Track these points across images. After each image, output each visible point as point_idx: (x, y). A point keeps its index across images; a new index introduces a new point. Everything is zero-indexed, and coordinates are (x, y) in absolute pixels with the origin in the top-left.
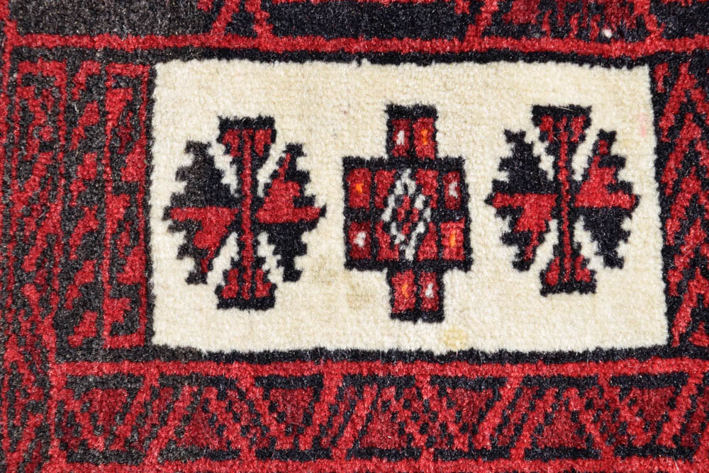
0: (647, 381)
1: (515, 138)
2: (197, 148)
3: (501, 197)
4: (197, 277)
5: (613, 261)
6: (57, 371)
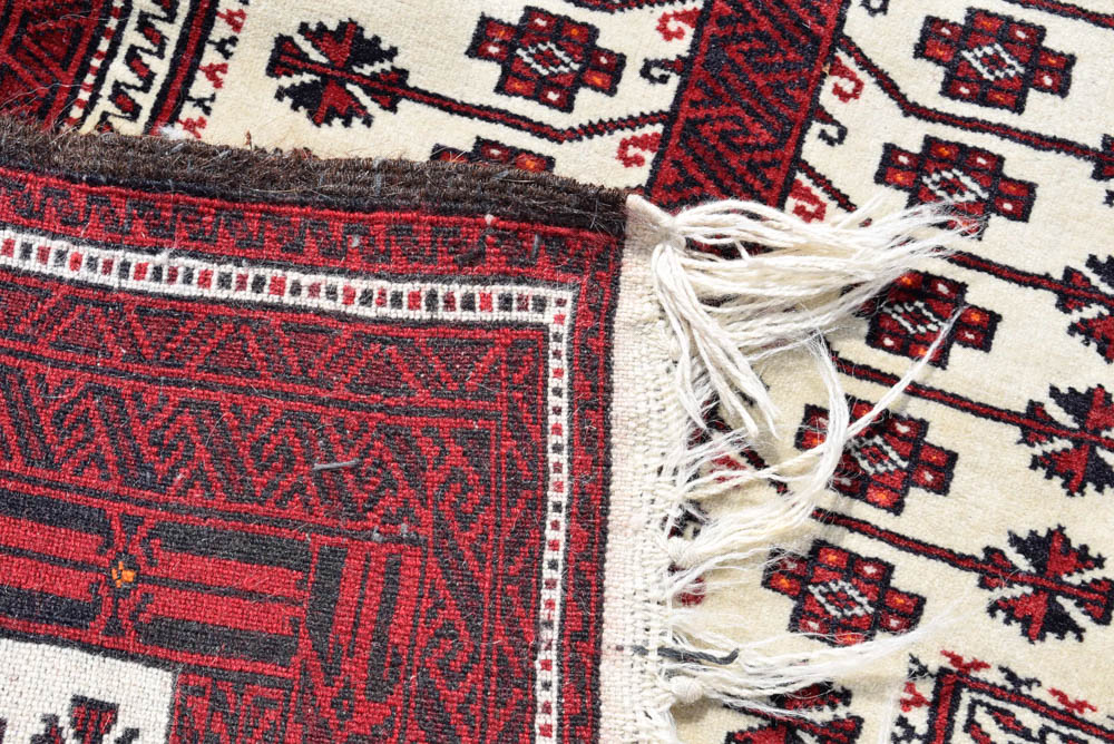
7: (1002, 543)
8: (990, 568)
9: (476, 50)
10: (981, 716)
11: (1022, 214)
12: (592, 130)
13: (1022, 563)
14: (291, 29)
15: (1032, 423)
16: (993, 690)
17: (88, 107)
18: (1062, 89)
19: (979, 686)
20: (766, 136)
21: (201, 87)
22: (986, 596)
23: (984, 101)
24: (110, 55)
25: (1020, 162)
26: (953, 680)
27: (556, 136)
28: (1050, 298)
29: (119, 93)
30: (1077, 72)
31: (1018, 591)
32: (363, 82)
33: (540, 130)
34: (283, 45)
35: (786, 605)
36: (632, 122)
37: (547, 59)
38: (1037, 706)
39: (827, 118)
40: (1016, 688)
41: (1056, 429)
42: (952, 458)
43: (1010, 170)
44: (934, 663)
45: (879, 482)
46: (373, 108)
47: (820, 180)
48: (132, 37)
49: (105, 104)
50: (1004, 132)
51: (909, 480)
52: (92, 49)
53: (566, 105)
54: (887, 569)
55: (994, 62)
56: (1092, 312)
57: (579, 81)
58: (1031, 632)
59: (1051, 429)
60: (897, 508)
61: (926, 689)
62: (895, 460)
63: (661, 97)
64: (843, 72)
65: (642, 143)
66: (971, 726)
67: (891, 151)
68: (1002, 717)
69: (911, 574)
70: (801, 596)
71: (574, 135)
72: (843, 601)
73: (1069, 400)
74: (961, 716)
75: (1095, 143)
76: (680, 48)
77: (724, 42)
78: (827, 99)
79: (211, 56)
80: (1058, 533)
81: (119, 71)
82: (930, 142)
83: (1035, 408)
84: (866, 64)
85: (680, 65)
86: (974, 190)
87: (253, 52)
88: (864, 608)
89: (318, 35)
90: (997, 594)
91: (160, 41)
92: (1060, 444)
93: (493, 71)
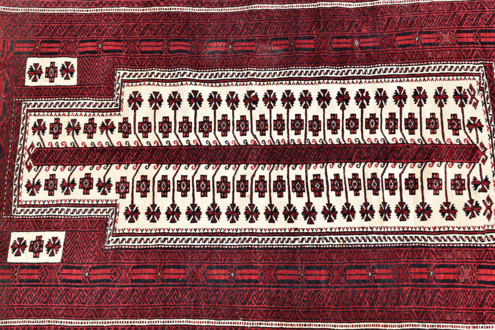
0: (74, 88)
1: (63, 65)
2: (31, 66)
3: (61, 70)
4: (30, 79)
5: (72, 77)
6: (15, 87)
7: (136, 206)
8: (132, 206)
9: (184, 118)
10: (112, 211)
11: (182, 196)
12: (177, 136)
13: (134, 209)
14: (179, 93)
15: (154, 206)
16: (116, 211)
17: (161, 71)
18: (202, 196)
19: (116, 209)
20: (183, 159)
21: (168, 84)
22: (128, 206)
23: (197, 186)
24: (169, 71)
25: (190, 194)
26: (116, 206)
27: (175, 132)
28: (171, 203)
29: (164, 74)
30: (205, 197)
31: (130, 210)
32: (175, 104)
33: (175, 129)
34: (177, 92)
35: (119, 181)
36: (180, 141)
37: (185, 127)
38: (115, 217)
39: (188, 167)
40: (117, 214)
41: (154, 209)
42: (146, 197)
43: (188, 193)
44: (117, 202)
45: (140, 188)
46: (172, 107)
47: (179, 168)
48: (172, 73)
49: (162, 73)
50: (193, 190)
51: (141, 192)
52: (169, 69)
53: (179, 132)
54: (128, 192)
55: (203, 186)
56: (171, 209)
57: (183, 132)
58: (125, 214)
59: (154, 208)
60: (137, 191)
61: (114, 202)
62: (143, 190)
63: (185, 144)
64: (195, 167)
65: (177, 143)
66: (110, 210)
67: (186, 176)
68: (113, 213)
69: (128, 196)
70: (121, 182)
71: (176, 134)
72: (122, 188)
73: (158, 210)
74: (111, 208)
75: (195, 203)
76: (192, 144)
77: (195, 149)
78: (191, 166)
79: (172, 84)
80: (139, 213)
81: (167, 73)
82: (189, 181)
83: (156, 205)
84: (197, 169)
85: (190, 145)
86: (184, 189)
87: (174, 89)
88: (122, 191)
89: (179, 96)
90: (129, 208)
91: (173, 77)
92: (152, 210)
93: (181, 121)
